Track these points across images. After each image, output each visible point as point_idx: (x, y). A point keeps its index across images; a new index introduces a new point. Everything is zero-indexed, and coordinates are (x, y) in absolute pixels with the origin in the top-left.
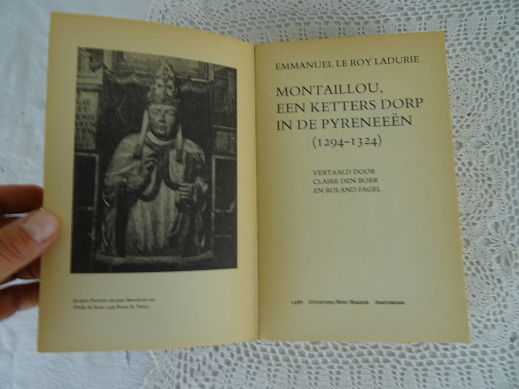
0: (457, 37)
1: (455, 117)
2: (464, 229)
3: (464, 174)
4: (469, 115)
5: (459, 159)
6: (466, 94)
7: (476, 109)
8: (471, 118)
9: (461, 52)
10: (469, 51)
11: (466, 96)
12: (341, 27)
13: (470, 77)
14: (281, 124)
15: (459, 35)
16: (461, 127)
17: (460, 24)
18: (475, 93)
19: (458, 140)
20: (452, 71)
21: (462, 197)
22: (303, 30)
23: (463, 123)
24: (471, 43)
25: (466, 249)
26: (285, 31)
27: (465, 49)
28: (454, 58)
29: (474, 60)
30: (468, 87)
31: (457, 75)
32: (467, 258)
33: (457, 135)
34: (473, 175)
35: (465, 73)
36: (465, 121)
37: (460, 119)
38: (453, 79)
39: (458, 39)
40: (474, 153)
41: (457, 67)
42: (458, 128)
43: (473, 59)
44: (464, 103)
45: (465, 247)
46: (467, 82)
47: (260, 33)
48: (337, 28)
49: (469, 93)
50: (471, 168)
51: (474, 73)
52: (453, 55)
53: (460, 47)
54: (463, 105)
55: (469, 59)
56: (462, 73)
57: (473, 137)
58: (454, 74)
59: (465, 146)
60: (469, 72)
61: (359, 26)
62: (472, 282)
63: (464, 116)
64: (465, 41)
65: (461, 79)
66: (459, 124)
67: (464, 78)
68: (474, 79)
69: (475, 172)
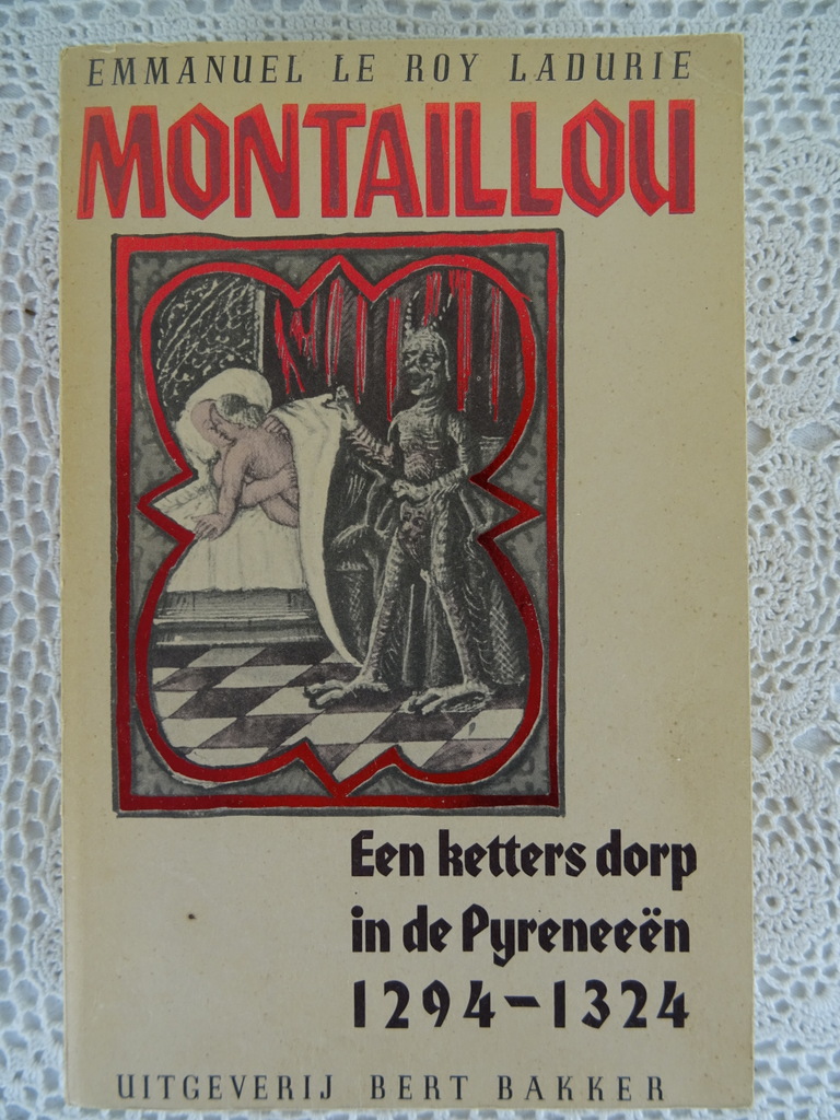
0: (778, 80)
1: (754, 345)
2: (757, 701)
3: (769, 530)
4: (795, 340)
5: (756, 481)
6: (792, 271)
7: (819, 320)
8: (801, 350)
9: (788, 133)
10: (810, 128)
11: (793, 278)
12: (404, 20)
13: (809, 217)
15: (782, 73)
16: (770, 377)
17: (788, 38)
18: (821, 270)
19: (758, 421)
20: (756, 194)
21: (762, 602)
22: (278, 21)
23: (776, 365)
24: (817, 104)
25: (761, 762)
26: (216, 24)
27: (799, 123)
28: (764, 150)
29: (825, 160)
30: (799, 249)
31: (769, 207)
32: (759, 788)
33: (758, 402)
34: (796, 534)
36: (783, 360)
37: (767, 352)
38: (757, 221)
39: (779, 88)
40: (804, 463)
41: (769, 181)
42: (760, 381)
43: (820, 157)
44: (783, 301)
45: (757, 756)
46: (798, 233)
47: (130, 27)
48: (394, 24)
49: (802, 267)
50: (792, 511)
51: (820, 203)
52: (762, 140)
53: (783, 114)
54: (780, 306)
55: (808, 156)
57: (801, 410)
58: (759, 202)
59: (779, 439)
60: (807, 201)
61: (467, 21)
62: (771, 860)
63: (779, 343)
64: (800, 96)
65: (778, 220)
66: (765, 370)
67: (790, 219)
68: (819, 224)
69: (803, 522)
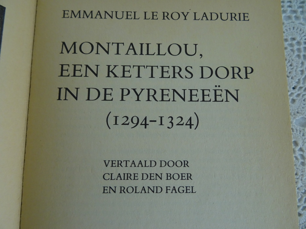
14: (63, 91)
35: (290, 42)
56: (287, 43)
